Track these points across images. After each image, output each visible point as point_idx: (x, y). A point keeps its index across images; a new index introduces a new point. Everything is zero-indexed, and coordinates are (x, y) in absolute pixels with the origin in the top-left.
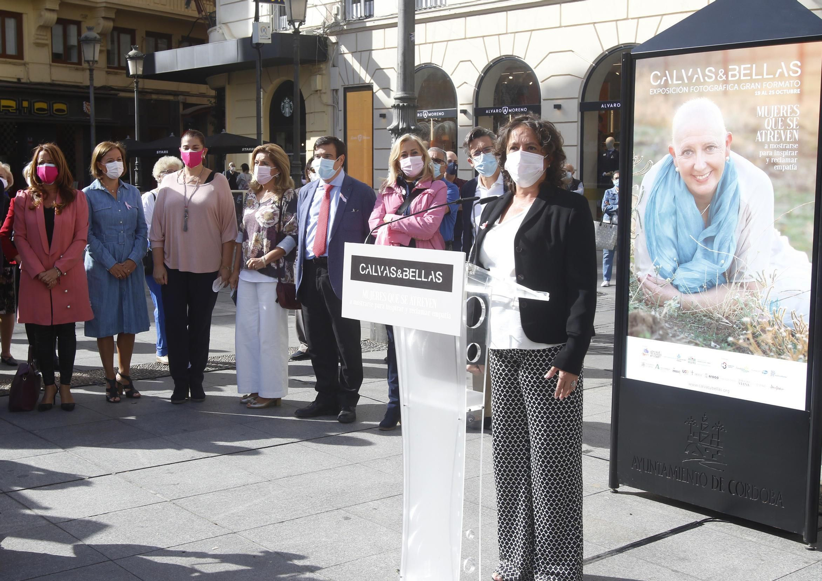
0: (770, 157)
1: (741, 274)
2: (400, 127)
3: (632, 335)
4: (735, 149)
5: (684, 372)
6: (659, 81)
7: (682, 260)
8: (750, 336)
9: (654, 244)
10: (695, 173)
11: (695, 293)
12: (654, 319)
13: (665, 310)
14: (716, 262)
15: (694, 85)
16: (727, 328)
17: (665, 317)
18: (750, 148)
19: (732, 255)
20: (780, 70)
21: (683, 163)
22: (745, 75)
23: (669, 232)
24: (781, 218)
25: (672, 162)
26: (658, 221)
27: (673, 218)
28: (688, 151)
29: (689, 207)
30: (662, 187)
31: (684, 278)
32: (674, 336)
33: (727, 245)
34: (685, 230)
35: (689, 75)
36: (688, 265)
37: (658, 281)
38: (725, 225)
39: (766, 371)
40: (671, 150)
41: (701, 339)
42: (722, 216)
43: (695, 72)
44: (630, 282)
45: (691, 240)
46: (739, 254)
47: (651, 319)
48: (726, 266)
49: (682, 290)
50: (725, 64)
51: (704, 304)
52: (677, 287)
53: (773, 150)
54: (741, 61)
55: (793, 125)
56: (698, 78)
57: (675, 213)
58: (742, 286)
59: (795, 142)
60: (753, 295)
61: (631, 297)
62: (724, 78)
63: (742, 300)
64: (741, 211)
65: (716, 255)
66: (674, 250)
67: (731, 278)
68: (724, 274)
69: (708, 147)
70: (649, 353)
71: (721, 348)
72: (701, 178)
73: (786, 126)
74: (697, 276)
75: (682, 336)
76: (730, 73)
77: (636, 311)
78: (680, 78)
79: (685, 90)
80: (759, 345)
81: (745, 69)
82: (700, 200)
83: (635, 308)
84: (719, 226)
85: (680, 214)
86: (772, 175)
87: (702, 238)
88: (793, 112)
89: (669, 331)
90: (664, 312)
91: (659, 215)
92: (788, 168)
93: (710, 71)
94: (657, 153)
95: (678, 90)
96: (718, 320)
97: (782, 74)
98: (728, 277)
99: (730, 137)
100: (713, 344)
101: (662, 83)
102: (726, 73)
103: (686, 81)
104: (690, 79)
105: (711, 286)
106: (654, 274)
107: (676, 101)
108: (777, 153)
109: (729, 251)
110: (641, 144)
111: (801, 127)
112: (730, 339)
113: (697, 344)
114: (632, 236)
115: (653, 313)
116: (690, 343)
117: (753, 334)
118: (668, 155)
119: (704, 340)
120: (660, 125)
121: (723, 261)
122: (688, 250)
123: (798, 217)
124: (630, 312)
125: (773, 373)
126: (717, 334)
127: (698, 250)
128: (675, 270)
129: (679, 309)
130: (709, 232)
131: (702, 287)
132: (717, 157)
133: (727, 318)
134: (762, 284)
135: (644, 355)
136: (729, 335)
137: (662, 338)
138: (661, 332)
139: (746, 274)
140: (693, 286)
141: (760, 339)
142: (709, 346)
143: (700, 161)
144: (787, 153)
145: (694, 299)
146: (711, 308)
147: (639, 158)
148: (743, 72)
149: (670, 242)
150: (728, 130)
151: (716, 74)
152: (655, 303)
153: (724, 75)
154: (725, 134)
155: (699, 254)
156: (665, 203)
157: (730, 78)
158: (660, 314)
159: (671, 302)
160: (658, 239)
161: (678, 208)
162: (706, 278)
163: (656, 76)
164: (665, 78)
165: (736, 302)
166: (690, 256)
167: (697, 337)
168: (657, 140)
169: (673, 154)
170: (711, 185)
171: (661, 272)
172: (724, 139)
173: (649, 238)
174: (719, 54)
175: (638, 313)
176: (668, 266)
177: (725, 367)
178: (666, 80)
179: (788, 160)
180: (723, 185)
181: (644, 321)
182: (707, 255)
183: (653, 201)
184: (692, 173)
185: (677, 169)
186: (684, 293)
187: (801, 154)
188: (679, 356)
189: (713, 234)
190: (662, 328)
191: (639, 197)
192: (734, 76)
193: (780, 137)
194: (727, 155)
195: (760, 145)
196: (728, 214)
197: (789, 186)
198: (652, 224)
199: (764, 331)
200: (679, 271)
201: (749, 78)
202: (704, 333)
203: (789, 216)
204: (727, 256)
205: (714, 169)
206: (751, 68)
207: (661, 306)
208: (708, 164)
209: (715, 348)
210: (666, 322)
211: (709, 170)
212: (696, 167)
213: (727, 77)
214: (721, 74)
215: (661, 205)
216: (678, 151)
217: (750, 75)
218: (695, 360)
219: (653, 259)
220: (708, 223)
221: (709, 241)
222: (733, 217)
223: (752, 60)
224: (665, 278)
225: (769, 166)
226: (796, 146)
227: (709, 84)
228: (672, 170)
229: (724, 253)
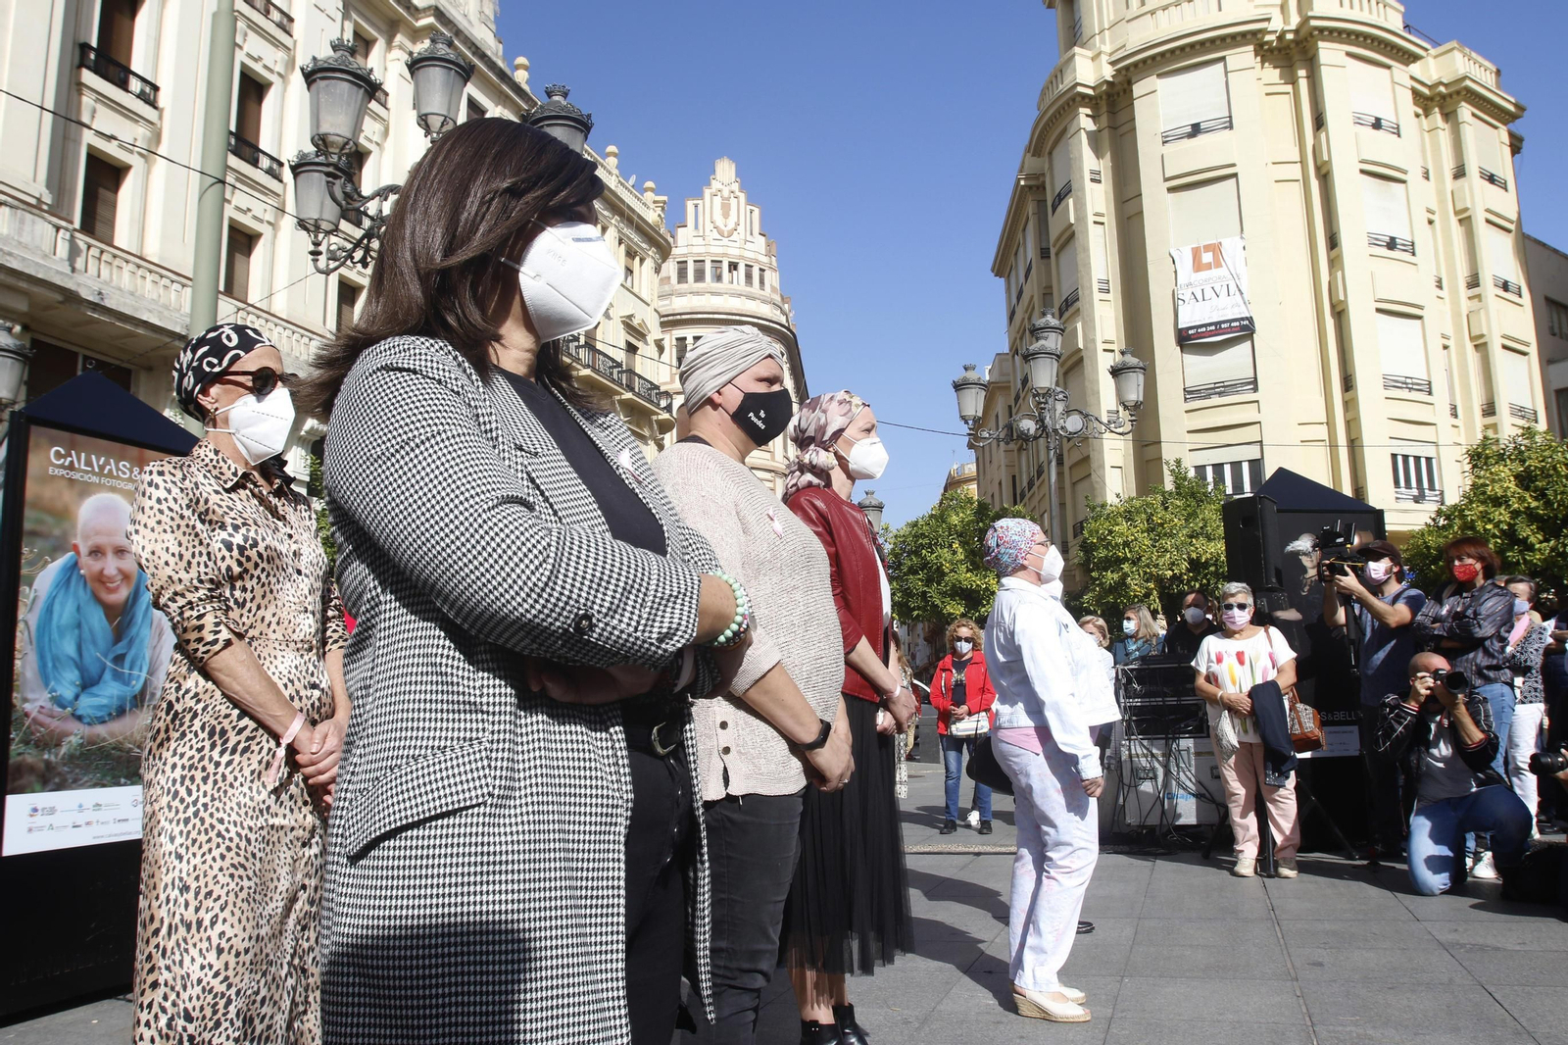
3: (14, 792)
5: (88, 824)
6: (63, 460)
7: (88, 683)
9: (50, 665)
10: (105, 579)
11: (104, 722)
12: (48, 763)
13: (63, 750)
14: (127, 683)
15: (106, 476)
17: (63, 758)
19: (144, 675)
21: (89, 566)
23: (69, 648)
25: (76, 563)
26: (55, 635)
27: (76, 631)
28: (97, 552)
29: (97, 619)
30: (61, 591)
31: (90, 707)
32: (75, 781)
33: (138, 663)
34: (91, 647)
35: (101, 463)
36: (95, 690)
37: (55, 714)
38: (137, 641)
40: (75, 548)
41: (109, 778)
42: (134, 631)
43: (107, 463)
44: (13, 718)
45: (99, 659)
46: (152, 672)
47: (42, 766)
48: (138, 686)
49: (85, 721)
50: (141, 463)
51: (112, 735)
52: (80, 718)
56: (110, 471)
57: (79, 626)
61: (13, 739)
64: (154, 627)
65: (127, 676)
66: (76, 672)
67: (142, 701)
68: (135, 697)
69: (119, 551)
70: (40, 811)
71: (131, 784)
72: (111, 585)
74: (105, 701)
75: (86, 779)
77: (20, 758)
78: (89, 463)
79: (95, 479)
83: (19, 754)
84: (131, 642)
85: (83, 627)
87: (112, 656)
89: (69, 776)
90: (62, 752)
91: (58, 627)
93: (124, 466)
94: (57, 549)
95: (86, 478)
96: (130, 750)
98: (139, 700)
100: (123, 780)
101: (67, 464)
103: (97, 470)
104: (102, 468)
105: (121, 712)
106: (48, 705)
107: (85, 490)
109: (141, 670)
110: (34, 534)
113: (104, 786)
114: (17, 655)
115: (46, 756)
116: (95, 786)
118: (72, 553)
119: (113, 778)
120: (64, 515)
121: (134, 682)
122: (94, 670)
124: (11, 761)
126: (128, 768)
127: (107, 671)
128: (77, 697)
129: (81, 745)
130: (120, 649)
131: (110, 714)
132: (127, 564)
135: (31, 816)
137: (59, 788)
138: (57, 780)
140: (99, 714)
142: (119, 784)
143: (111, 565)
145: (101, 730)
146: (120, 738)
147: (31, 552)
149: (71, 663)
151: (131, 472)
152: (52, 741)
155: (107, 676)
156: (65, 613)
158: (56, 755)
160: (56, 659)
161: (83, 621)
162: (115, 702)
163: (57, 452)
164: (69, 458)
166: (97, 678)
167: (104, 776)
168: (57, 532)
169: (78, 553)
170: (123, 594)
171: (58, 701)
173: (42, 657)
174: (134, 451)
175: (24, 760)
176: (68, 693)
178: (73, 462)
180: (137, 595)
181: (32, 769)
182: (118, 676)
183: (49, 610)
184: (101, 578)
185: (82, 572)
186: (89, 724)
188: (80, 806)
189: (124, 651)
190: (59, 774)
191: (29, 602)
196: (140, 628)
198: (47, 639)
200: (84, 697)
202: (112, 769)
204: (139, 676)
205: (126, 577)
207: (58, 745)
208: (120, 571)
209: (125, 785)
210: (65, 765)
211: (120, 577)
212: (104, 572)
215: (61, 616)
216: (84, 550)
218: (100, 806)
219: (47, 684)
220: (118, 639)
221: (119, 659)
222: (145, 632)
224: (64, 707)
227: (123, 480)
228: (75, 572)
229: (135, 672)
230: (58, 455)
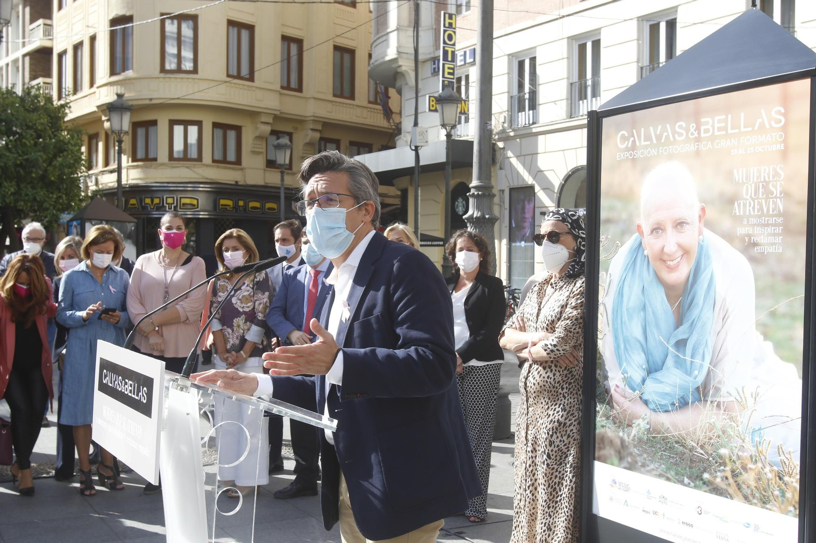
0: (749, 236)
1: (717, 390)
2: (475, 216)
3: (599, 460)
4: (709, 225)
5: (655, 513)
6: (627, 142)
7: (652, 369)
8: (729, 474)
9: (622, 346)
10: (665, 258)
11: (667, 411)
12: (622, 441)
13: (634, 431)
14: (689, 373)
15: (663, 145)
16: (702, 460)
17: (634, 440)
18: (726, 224)
19: (706, 365)
20: (760, 120)
21: (652, 244)
22: (719, 129)
23: (636, 331)
24: (764, 317)
25: (641, 244)
26: (625, 318)
27: (642, 314)
28: (657, 229)
29: (659, 301)
30: (630, 274)
32: (643, 465)
33: (701, 351)
34: (655, 330)
35: (658, 133)
36: (658, 375)
37: (627, 395)
38: (699, 325)
39: (749, 524)
40: (639, 228)
41: (673, 473)
42: (695, 312)
43: (664, 129)
44: (598, 393)
45: (661, 343)
46: (714, 363)
47: (618, 442)
48: (701, 379)
49: (652, 406)
50: (697, 117)
51: (675, 427)
52: (646, 403)
53: (753, 225)
54: (714, 111)
55: (777, 191)
56: (667, 137)
57: (644, 308)
58: (718, 406)
59: (779, 215)
60: (731, 418)
61: (599, 412)
62: (696, 135)
63: (719, 425)
64: (717, 308)
65: (689, 363)
66: (643, 355)
67: (705, 395)
68: (698, 388)
69: (680, 224)
70: (617, 484)
71: (696, 487)
72: (671, 263)
73: (768, 193)
74: (668, 389)
75: (652, 466)
76: (702, 128)
77: (603, 430)
78: (648, 138)
79: (654, 152)
80: (739, 487)
81: (719, 121)
82: (670, 290)
83: (603, 426)
84: (692, 326)
85: (649, 309)
86: (753, 260)
87: (673, 341)
88: (776, 174)
89: (638, 459)
90: (633, 434)
91: (627, 309)
92: (771, 250)
93: (680, 127)
94: (625, 233)
95: (646, 153)
96: (692, 449)
97: (762, 126)
98: (702, 393)
99: (703, 210)
100: (686, 480)
101: (630, 145)
102: (698, 129)
103: (655, 141)
104: (659, 138)
105: (684, 404)
106: (622, 385)
107: (645, 166)
108: (758, 230)
109: (703, 359)
110: (608, 221)
111: (786, 195)
112: (706, 476)
113: (668, 479)
114: (600, 336)
115: (621, 434)
116: (660, 476)
117: (733, 471)
118: (636, 235)
119: (677, 474)
120: (628, 197)
121: (696, 372)
122: (657, 355)
123: (784, 316)
124: (597, 431)
125: (757, 528)
126: (691, 468)
127: (669, 357)
128: (644, 381)
129: (648, 430)
130: (681, 333)
131: (673, 404)
132: (689, 237)
133: (702, 447)
134: (742, 405)
135: (612, 486)
136: (705, 471)
137: (631, 467)
138: (629, 459)
139: (724, 390)
140: (663, 402)
141: (740, 479)
142: (682, 482)
143: (670, 241)
144: (770, 230)
145: (665, 420)
146: (683, 433)
147: (607, 238)
148: (717, 125)
149: (638, 345)
150: (701, 200)
151: (687, 131)
152: (623, 422)
153: (695, 130)
154: (697, 206)
155: (670, 362)
157: (703, 135)
158: (629, 435)
159: (640, 421)
160: (626, 341)
161: (647, 302)
162: (678, 393)
163: (623, 137)
164: (632, 139)
165: (712, 427)
166: (660, 363)
167: (668, 469)
168: (624, 216)
169: (641, 233)
170: (682, 272)
172: (697, 212)
173: (616, 338)
174: (691, 105)
175: (606, 432)
176: (637, 375)
177: (700, 512)
178: (634, 141)
179: (771, 239)
180: (696, 272)
181: (611, 442)
182: (679, 363)
183: (620, 293)
184: (662, 258)
185: (646, 253)
186: (654, 410)
187: (788, 231)
188: (649, 492)
189: (685, 337)
190: (631, 454)
191: (606, 287)
192: (706, 131)
193: (761, 209)
194: (700, 233)
195: (738, 219)
196: (701, 311)
197: (773, 274)
198: (619, 321)
199: (745, 468)
200: (648, 382)
201: (724, 132)
202: (676, 464)
203: (773, 314)
204: (701, 366)
205: (686, 252)
206: (726, 120)
207: (629, 426)
208: (680, 246)
209: (688, 485)
210: (635, 446)
211: (680, 253)
212: (666, 250)
213: (699, 133)
214: (692, 130)
215: (629, 298)
216: (646, 229)
217: (725, 129)
218: (666, 499)
219: (620, 365)
220: (679, 323)
221: (681, 344)
222: (707, 314)
223: (727, 110)
224: (634, 390)
225: (748, 247)
226: (780, 220)
227: (679, 143)
228: (640, 253)
229: (697, 361)
230: (624, 138)
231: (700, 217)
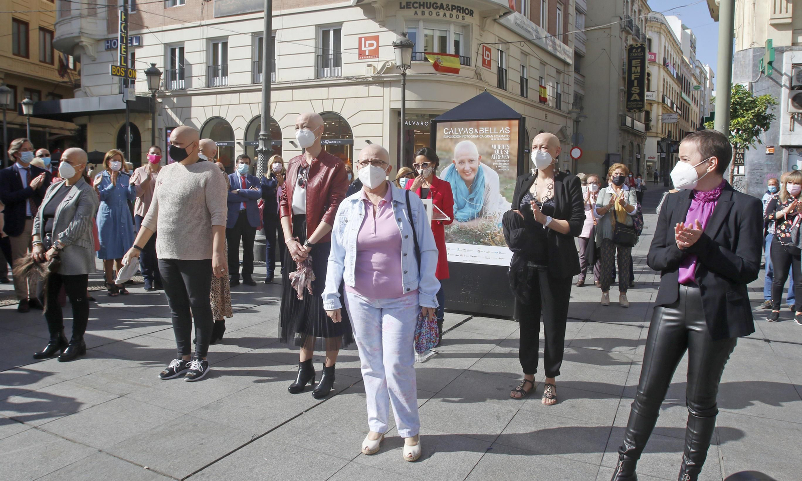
0: (497, 165)
1: (486, 213)
2: (264, 149)
4: (482, 162)
5: (461, 255)
6: (448, 132)
7: (459, 208)
8: (490, 238)
10: (465, 172)
11: (466, 221)
13: (452, 230)
14: (475, 208)
15: (464, 135)
16: (480, 235)
17: (452, 232)
18: (489, 161)
19: (482, 205)
21: (459, 167)
22: (486, 132)
24: (502, 190)
25: (454, 167)
27: (455, 190)
28: (462, 162)
29: (462, 186)
30: (450, 177)
31: (461, 216)
32: (456, 240)
33: (479, 201)
34: (461, 195)
35: (462, 130)
36: (462, 210)
38: (478, 193)
39: (497, 252)
40: (454, 162)
41: (468, 241)
42: (477, 189)
43: (464, 129)
45: (463, 199)
46: (485, 204)
48: (479, 210)
49: (460, 220)
50: (478, 127)
51: (469, 226)
52: (457, 220)
53: (499, 162)
54: (484, 126)
55: (507, 153)
56: (466, 132)
57: (456, 188)
58: (486, 218)
59: (508, 159)
60: (491, 221)
62: (477, 132)
63: (486, 224)
64: (486, 188)
65: (475, 205)
67: (481, 215)
68: (478, 213)
69: (471, 161)
71: (477, 244)
72: (467, 173)
73: (504, 153)
74: (466, 214)
75: (460, 240)
78: (457, 131)
79: (460, 136)
80: (494, 242)
82: (467, 183)
84: (476, 194)
85: (458, 187)
86: (499, 173)
87: (468, 199)
88: (507, 147)
89: (454, 238)
92: (505, 170)
93: (471, 129)
95: (457, 136)
96: (476, 232)
97: (502, 132)
98: (480, 214)
99: (480, 157)
100: (474, 243)
102: (478, 131)
103: (460, 133)
104: (462, 132)
105: (473, 218)
107: (456, 141)
108: (500, 164)
109: (480, 204)
111: (510, 154)
112: (481, 240)
113: (466, 243)
116: (463, 243)
117: (491, 237)
118: (452, 164)
119: (470, 241)
120: (449, 151)
121: (478, 208)
122: (462, 204)
123: (509, 189)
125: (500, 253)
126: (475, 238)
127: (467, 204)
128: (456, 212)
129: (458, 229)
130: (472, 196)
131: (468, 219)
132: (474, 165)
133: (480, 231)
134: (495, 217)
136: (481, 238)
139: (488, 213)
140: (464, 219)
141: (494, 239)
142: (472, 244)
143: (467, 166)
144: (505, 164)
145: (465, 224)
146: (473, 228)
148: (485, 130)
150: (479, 154)
151: (474, 131)
154: (478, 155)
155: (467, 205)
159: (455, 226)
162: (470, 215)
165: (484, 225)
166: (463, 206)
167: (466, 240)
168: (448, 157)
169: (455, 163)
170: (472, 176)
172: (477, 158)
174: (475, 123)
177: (479, 252)
178: (451, 132)
179: (505, 167)
180: (478, 176)
182: (471, 206)
184: (464, 171)
185: (457, 170)
186: (461, 222)
187: (511, 164)
188: (458, 249)
192: (481, 132)
193: (501, 157)
194: (479, 164)
195: (494, 160)
196: (479, 188)
197: (505, 177)
199: (496, 236)
200: (458, 212)
202: (470, 238)
203: (506, 189)
204: (480, 206)
205: (473, 170)
206: (489, 129)
207: (450, 228)
208: (471, 168)
209: (475, 244)
210: (452, 235)
211: (471, 170)
212: (465, 169)
213: (479, 132)
216: (457, 162)
217: (489, 132)
218: (465, 250)
220: (471, 192)
221: (471, 200)
222: (482, 190)
223: (489, 126)
225: (497, 169)
226: (508, 161)
227: (471, 135)
228: (454, 170)
229: (478, 204)
230: (446, 131)
231: (479, 159)
